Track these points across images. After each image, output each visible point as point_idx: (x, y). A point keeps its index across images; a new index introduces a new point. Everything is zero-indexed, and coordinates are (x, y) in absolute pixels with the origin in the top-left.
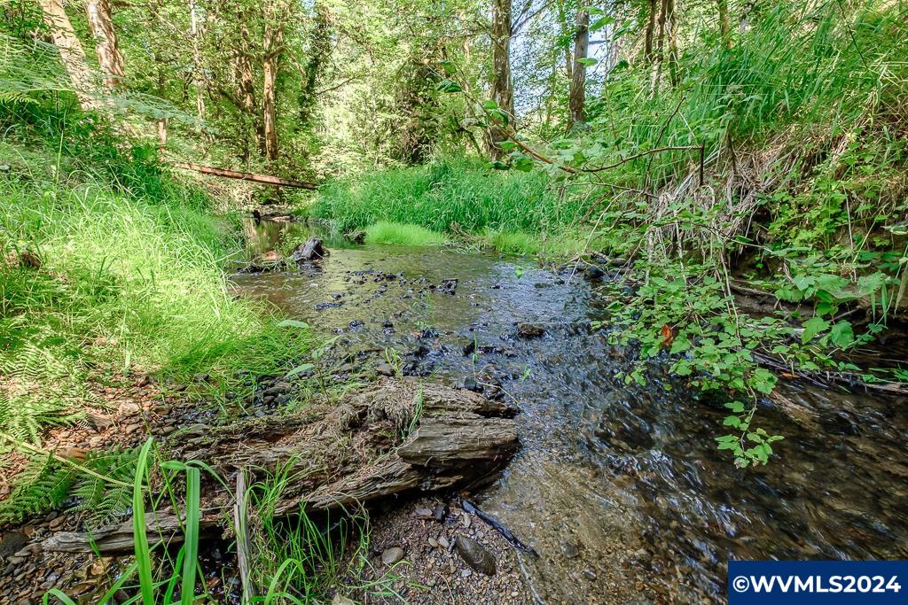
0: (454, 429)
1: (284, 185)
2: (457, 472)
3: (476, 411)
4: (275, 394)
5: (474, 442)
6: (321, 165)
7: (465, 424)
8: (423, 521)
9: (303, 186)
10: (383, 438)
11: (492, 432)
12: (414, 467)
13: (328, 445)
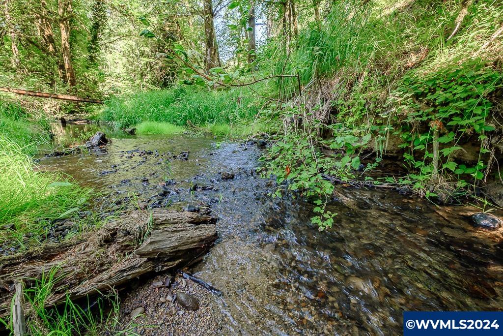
0: (175, 234)
1: (82, 101)
2: (179, 258)
3: (190, 222)
4: (63, 230)
5: (188, 239)
6: (106, 89)
7: (182, 230)
8: (157, 289)
9: (94, 102)
10: (128, 246)
11: (200, 233)
12: (149, 259)
13: (89, 256)
